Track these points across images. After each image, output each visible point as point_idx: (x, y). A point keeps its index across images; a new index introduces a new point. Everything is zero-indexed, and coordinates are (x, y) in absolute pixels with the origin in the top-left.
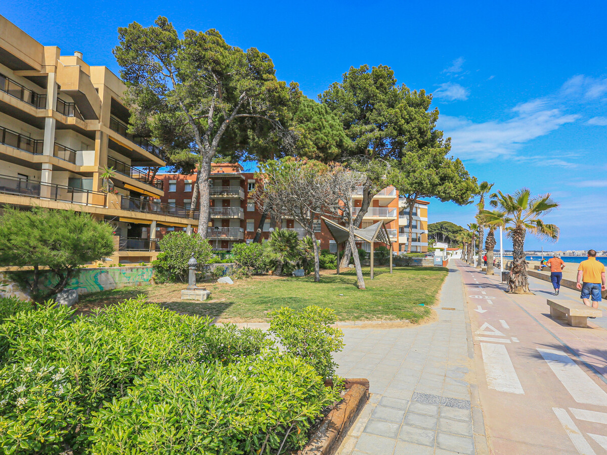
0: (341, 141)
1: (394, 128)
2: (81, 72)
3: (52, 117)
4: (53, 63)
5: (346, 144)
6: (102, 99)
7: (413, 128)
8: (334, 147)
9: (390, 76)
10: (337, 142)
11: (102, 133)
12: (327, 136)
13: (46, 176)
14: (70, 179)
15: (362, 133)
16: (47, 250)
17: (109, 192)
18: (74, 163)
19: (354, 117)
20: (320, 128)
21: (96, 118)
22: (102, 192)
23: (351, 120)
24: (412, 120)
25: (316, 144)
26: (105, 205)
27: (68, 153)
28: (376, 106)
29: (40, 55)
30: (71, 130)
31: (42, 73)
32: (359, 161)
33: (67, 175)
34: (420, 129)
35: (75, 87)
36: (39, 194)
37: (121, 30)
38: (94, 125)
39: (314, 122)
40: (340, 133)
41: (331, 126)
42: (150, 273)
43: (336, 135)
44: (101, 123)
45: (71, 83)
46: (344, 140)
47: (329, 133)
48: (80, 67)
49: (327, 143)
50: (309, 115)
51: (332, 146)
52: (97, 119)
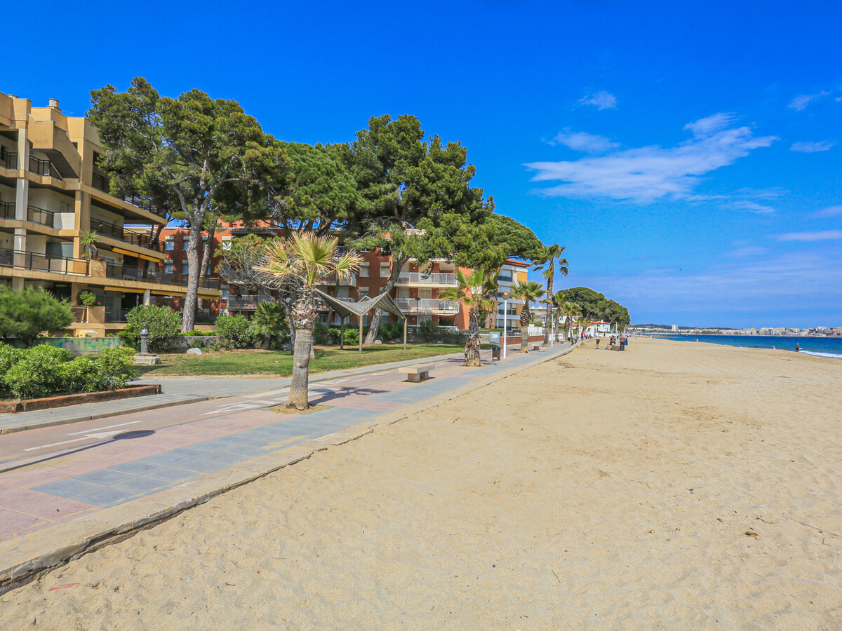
0: (353, 203)
1: (416, 188)
2: (56, 128)
3: (25, 178)
4: (24, 118)
5: (359, 206)
6: (82, 155)
7: (440, 188)
8: (342, 211)
9: (415, 128)
10: (347, 205)
11: (82, 193)
12: (333, 199)
13: (20, 244)
14: (47, 243)
15: (382, 193)
16: (12, 321)
17: (92, 258)
18: (52, 226)
19: (374, 174)
20: (327, 191)
21: (74, 176)
22: (84, 259)
23: (371, 177)
24: (440, 178)
25: (321, 209)
26: (87, 273)
27: (44, 216)
28: (396, 163)
29: (9, 109)
30: (48, 190)
31: (11, 128)
32: (380, 224)
33: (44, 241)
34: (448, 189)
35: (50, 146)
36: (12, 262)
37: (93, 93)
38: (74, 185)
39: (319, 184)
40: (350, 196)
41: (341, 188)
42: (117, 343)
43: (345, 198)
44: (81, 182)
45: (45, 141)
46: (357, 202)
47: (337, 195)
48: (54, 122)
49: (334, 207)
50: (314, 176)
51: (341, 210)
52: (77, 177)
